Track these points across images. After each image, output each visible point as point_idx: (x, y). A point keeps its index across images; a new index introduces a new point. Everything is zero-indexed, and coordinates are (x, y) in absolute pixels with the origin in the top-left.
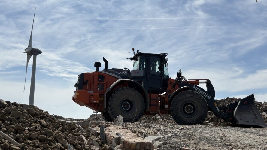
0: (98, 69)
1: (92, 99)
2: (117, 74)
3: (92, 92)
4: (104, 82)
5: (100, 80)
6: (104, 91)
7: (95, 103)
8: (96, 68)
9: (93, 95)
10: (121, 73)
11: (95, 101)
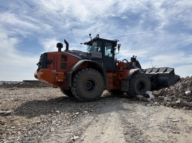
0: (60, 50)
1: (57, 78)
2: (79, 55)
3: (56, 71)
4: (67, 62)
5: (63, 59)
6: (66, 70)
7: (60, 82)
8: (59, 49)
9: (58, 74)
10: (81, 54)
11: (59, 80)
